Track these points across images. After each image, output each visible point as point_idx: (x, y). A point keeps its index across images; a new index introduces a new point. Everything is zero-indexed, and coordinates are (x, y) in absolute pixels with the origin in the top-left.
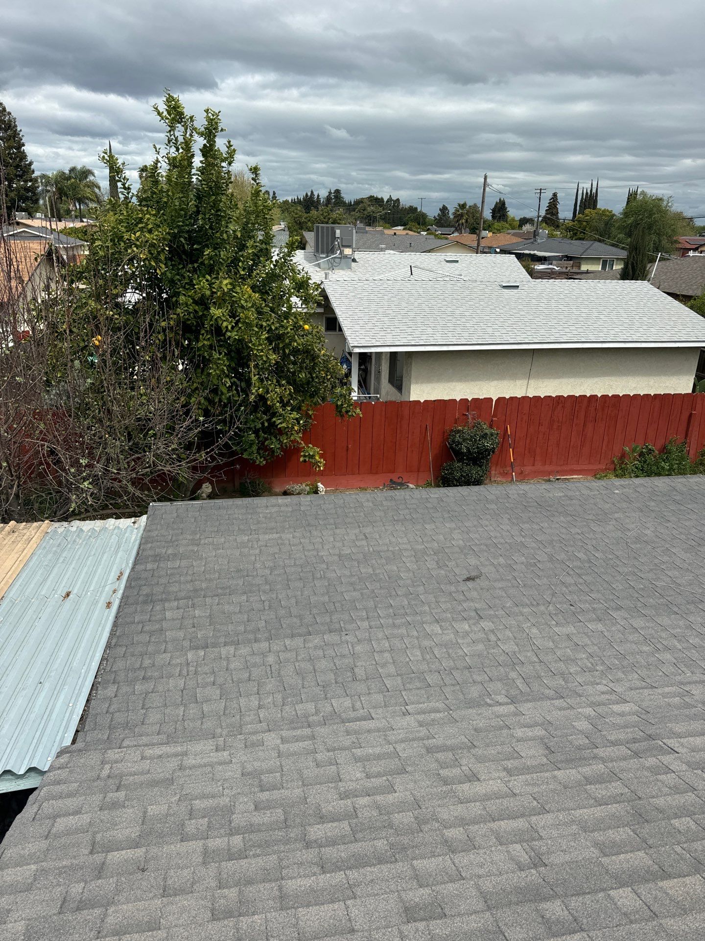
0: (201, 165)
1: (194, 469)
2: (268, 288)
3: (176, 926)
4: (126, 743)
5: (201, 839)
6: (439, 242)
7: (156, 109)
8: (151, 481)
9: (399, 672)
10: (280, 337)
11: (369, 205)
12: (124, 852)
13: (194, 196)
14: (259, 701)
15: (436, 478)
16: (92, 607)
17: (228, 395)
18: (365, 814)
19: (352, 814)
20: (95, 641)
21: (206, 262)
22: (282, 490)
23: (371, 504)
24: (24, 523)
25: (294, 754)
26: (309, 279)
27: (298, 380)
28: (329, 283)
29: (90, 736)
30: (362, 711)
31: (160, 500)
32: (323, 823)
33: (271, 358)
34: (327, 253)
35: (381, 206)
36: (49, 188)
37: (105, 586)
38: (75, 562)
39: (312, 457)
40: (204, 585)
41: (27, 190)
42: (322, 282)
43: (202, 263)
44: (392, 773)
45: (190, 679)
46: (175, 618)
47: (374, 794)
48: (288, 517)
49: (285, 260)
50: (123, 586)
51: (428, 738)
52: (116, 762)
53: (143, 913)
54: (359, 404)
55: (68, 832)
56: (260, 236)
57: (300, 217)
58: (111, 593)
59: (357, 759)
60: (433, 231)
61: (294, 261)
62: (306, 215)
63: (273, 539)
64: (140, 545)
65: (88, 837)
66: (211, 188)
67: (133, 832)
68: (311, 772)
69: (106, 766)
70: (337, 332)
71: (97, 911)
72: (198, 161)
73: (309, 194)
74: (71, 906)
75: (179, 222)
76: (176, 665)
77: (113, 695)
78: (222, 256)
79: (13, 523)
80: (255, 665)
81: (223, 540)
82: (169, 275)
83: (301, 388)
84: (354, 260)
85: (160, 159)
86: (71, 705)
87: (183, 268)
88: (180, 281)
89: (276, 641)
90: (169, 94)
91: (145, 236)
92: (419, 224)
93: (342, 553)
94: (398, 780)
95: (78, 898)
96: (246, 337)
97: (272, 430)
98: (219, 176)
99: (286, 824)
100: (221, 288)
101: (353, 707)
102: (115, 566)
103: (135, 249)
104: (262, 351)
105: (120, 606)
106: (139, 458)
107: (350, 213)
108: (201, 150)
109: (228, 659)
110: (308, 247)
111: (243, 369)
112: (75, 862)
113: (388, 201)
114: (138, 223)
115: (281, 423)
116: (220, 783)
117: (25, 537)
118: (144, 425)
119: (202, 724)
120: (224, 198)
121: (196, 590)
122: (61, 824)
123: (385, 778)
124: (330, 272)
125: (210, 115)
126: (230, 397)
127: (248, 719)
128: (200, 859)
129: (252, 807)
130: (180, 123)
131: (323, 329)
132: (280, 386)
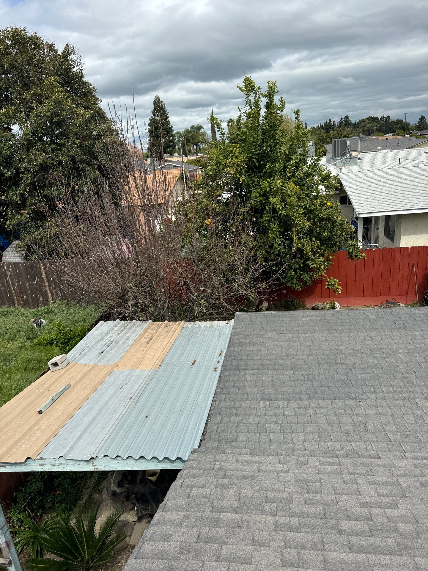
0: (265, 114)
1: (259, 293)
2: (304, 182)
3: (261, 565)
4: (227, 451)
5: (273, 515)
6: (419, 141)
7: (238, 86)
8: (236, 300)
9: (398, 430)
10: (311, 211)
11: (368, 123)
12: (229, 514)
13: (261, 133)
14: (304, 437)
15: (420, 300)
16: (207, 370)
17: (278, 249)
18: (379, 520)
19: (369, 518)
20: (209, 389)
21: (268, 171)
22: (311, 306)
23: (374, 317)
24: (172, 322)
25: (328, 473)
26: (331, 173)
27: (322, 237)
28: (343, 175)
29: (208, 444)
30: (372, 452)
31: (240, 311)
32: (350, 520)
33: (306, 224)
34: (341, 156)
35: (376, 122)
36: (181, 139)
37: (213, 359)
38: (197, 344)
39: (334, 285)
40: (267, 362)
41: (170, 141)
42: (338, 175)
43: (265, 172)
44: (396, 496)
45: (262, 418)
46: (252, 380)
47: (384, 508)
48: (317, 324)
49: (315, 164)
50: (223, 359)
51: (421, 476)
52: (223, 461)
53: (241, 553)
54: (364, 251)
55: (199, 497)
56: (300, 151)
57: (323, 136)
58: (217, 363)
59: (371, 483)
60: (415, 134)
61: (320, 164)
62: (326, 135)
63: (308, 337)
64: (231, 336)
65: (209, 502)
66: (271, 127)
67: (234, 503)
68: (340, 486)
69: (217, 463)
70: (348, 205)
71: (217, 546)
72: (263, 112)
73: (328, 121)
74: (203, 539)
75: (252, 149)
76: (254, 408)
77: (220, 422)
78: (277, 166)
79: (166, 321)
80: (300, 414)
81: (277, 336)
82: (246, 181)
83: (325, 242)
84: (359, 159)
85: (242, 114)
86: (197, 425)
87: (254, 176)
88: (252, 184)
89: (313, 401)
90: (246, 77)
91: (234, 161)
92: (404, 130)
93: (356, 348)
94: (400, 501)
95: (206, 535)
96: (291, 213)
97: (306, 269)
98: (276, 119)
99: (325, 516)
100: (276, 185)
101: (366, 449)
102: (218, 348)
103: (228, 169)
104: (300, 221)
105: (221, 371)
106: (229, 287)
107: (355, 129)
108: (265, 106)
109: (284, 409)
110: (327, 154)
111: (287, 233)
112: (204, 515)
113: (381, 119)
114: (230, 153)
115: (312, 264)
116: (282, 484)
117: (173, 329)
118: (232, 268)
119: (270, 446)
120: (278, 132)
121: (263, 365)
122: (196, 492)
123: (391, 498)
124: (343, 168)
125: (270, 84)
126: (280, 249)
127: (297, 447)
128: (273, 528)
129: (303, 502)
130: (252, 92)
131: (339, 204)
132: (312, 241)
